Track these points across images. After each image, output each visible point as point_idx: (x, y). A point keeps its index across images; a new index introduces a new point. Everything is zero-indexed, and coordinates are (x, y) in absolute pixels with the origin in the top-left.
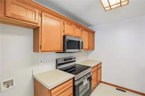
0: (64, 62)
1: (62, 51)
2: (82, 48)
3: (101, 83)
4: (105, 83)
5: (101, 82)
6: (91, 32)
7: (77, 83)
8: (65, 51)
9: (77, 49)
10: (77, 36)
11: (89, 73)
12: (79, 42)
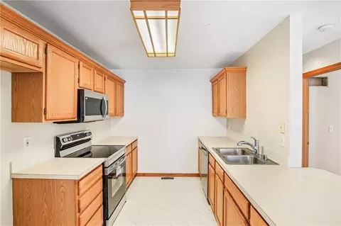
0: (72, 142)
1: (76, 119)
2: (107, 114)
3: (136, 177)
4: (144, 175)
5: (137, 175)
6: (119, 81)
7: (109, 171)
8: (83, 117)
9: (99, 115)
10: (97, 90)
11: (122, 157)
12: (102, 101)
